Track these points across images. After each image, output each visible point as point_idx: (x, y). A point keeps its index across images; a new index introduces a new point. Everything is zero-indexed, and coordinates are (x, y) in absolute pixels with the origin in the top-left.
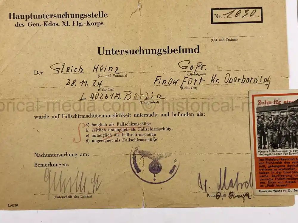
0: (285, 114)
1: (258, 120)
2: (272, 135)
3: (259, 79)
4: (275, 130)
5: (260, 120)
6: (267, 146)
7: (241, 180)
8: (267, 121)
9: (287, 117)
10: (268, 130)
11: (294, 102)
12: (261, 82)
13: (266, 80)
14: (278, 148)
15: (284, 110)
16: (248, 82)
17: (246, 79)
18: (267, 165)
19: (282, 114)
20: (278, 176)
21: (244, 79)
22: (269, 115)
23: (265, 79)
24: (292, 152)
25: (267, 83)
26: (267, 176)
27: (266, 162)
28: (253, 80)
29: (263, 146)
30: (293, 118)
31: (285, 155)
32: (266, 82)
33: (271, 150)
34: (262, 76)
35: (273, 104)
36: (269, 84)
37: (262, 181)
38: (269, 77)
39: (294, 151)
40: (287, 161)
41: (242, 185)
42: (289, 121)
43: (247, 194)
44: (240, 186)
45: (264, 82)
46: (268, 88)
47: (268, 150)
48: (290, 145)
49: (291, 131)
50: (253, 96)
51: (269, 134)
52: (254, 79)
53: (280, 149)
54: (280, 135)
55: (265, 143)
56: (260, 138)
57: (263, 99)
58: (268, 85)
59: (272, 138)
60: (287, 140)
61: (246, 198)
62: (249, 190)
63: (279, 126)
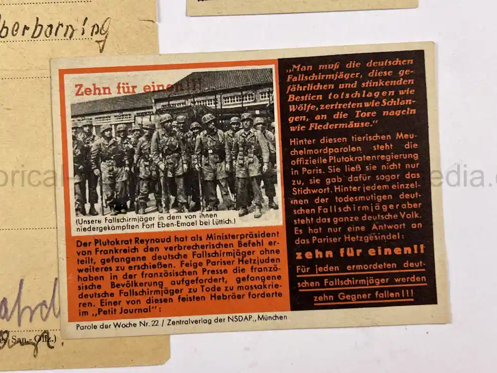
0: (146, 120)
1: (74, 138)
2: (114, 177)
3: (78, 26)
4: (120, 164)
5: (80, 137)
6: (97, 206)
7: (30, 299)
8: (99, 140)
9: (152, 129)
10: (103, 165)
11: (170, 88)
12: (83, 34)
13: (96, 29)
14: (127, 210)
15: (144, 110)
16: (48, 34)
17: (45, 27)
18: (98, 258)
19: (139, 119)
20: (128, 285)
21: (39, 28)
22: (105, 124)
23: (94, 27)
24: (166, 221)
25: (99, 37)
26: (99, 287)
27: (96, 251)
28: (62, 30)
29: (87, 206)
30: (169, 132)
31: (145, 230)
32: (96, 33)
33: (109, 217)
34: (86, 19)
35: (114, 94)
36: (105, 41)
37: (83, 300)
38: (105, 21)
39: (170, 218)
40: (150, 245)
41: (32, 313)
42: (158, 140)
43: (45, 336)
44: (27, 313)
45: (92, 35)
46: (101, 51)
47: (99, 217)
48: (159, 203)
49: (162, 166)
50: (62, 73)
51: (105, 174)
52: (65, 27)
53: (132, 214)
54: (133, 177)
55: (94, 199)
56: (81, 185)
57: (88, 80)
58: (101, 44)
59: (113, 186)
60: (151, 189)
61: (43, 345)
62: (52, 325)
63: (132, 152)
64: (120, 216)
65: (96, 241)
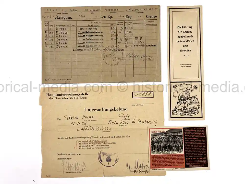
0: (162, 137)
1: (151, 139)
2: (157, 146)
4: (158, 144)
5: (152, 139)
6: (155, 150)
7: (144, 165)
8: (155, 140)
9: (164, 138)
10: (156, 144)
11: (166, 132)
12: (153, 123)
14: (160, 151)
15: (162, 135)
18: (155, 159)
19: (161, 137)
20: (160, 163)
21: (146, 122)
22: (156, 137)
24: (166, 153)
25: (155, 123)
26: (155, 163)
27: (155, 157)
28: (149, 122)
29: (153, 150)
30: (166, 139)
31: (162, 154)
33: (157, 152)
34: (153, 121)
35: (158, 133)
37: (153, 165)
38: (156, 121)
39: (166, 152)
40: (163, 157)
41: (145, 167)
42: (164, 140)
43: (147, 171)
44: (144, 167)
46: (155, 126)
47: (155, 152)
48: (164, 150)
49: (165, 144)
50: (150, 129)
51: (156, 145)
53: (160, 152)
54: (160, 146)
55: (154, 149)
56: (152, 147)
57: (153, 130)
59: (157, 147)
60: (163, 148)
61: (146, 172)
62: (148, 169)
63: (160, 142)
64: (158, 152)
65: (155, 156)
